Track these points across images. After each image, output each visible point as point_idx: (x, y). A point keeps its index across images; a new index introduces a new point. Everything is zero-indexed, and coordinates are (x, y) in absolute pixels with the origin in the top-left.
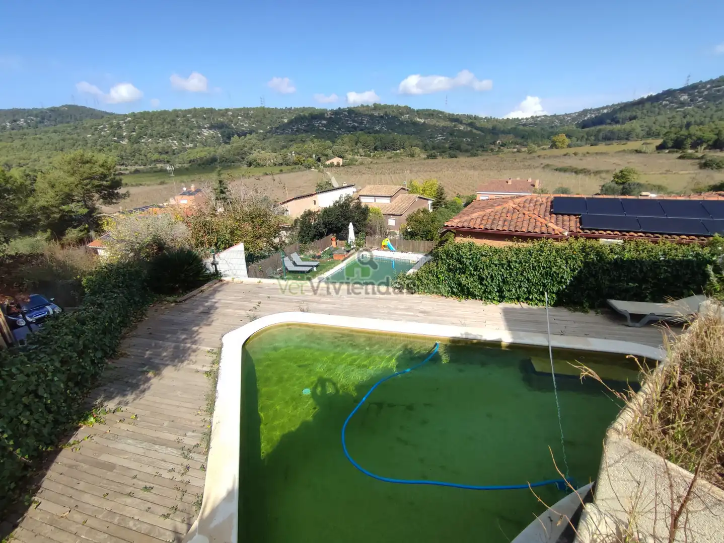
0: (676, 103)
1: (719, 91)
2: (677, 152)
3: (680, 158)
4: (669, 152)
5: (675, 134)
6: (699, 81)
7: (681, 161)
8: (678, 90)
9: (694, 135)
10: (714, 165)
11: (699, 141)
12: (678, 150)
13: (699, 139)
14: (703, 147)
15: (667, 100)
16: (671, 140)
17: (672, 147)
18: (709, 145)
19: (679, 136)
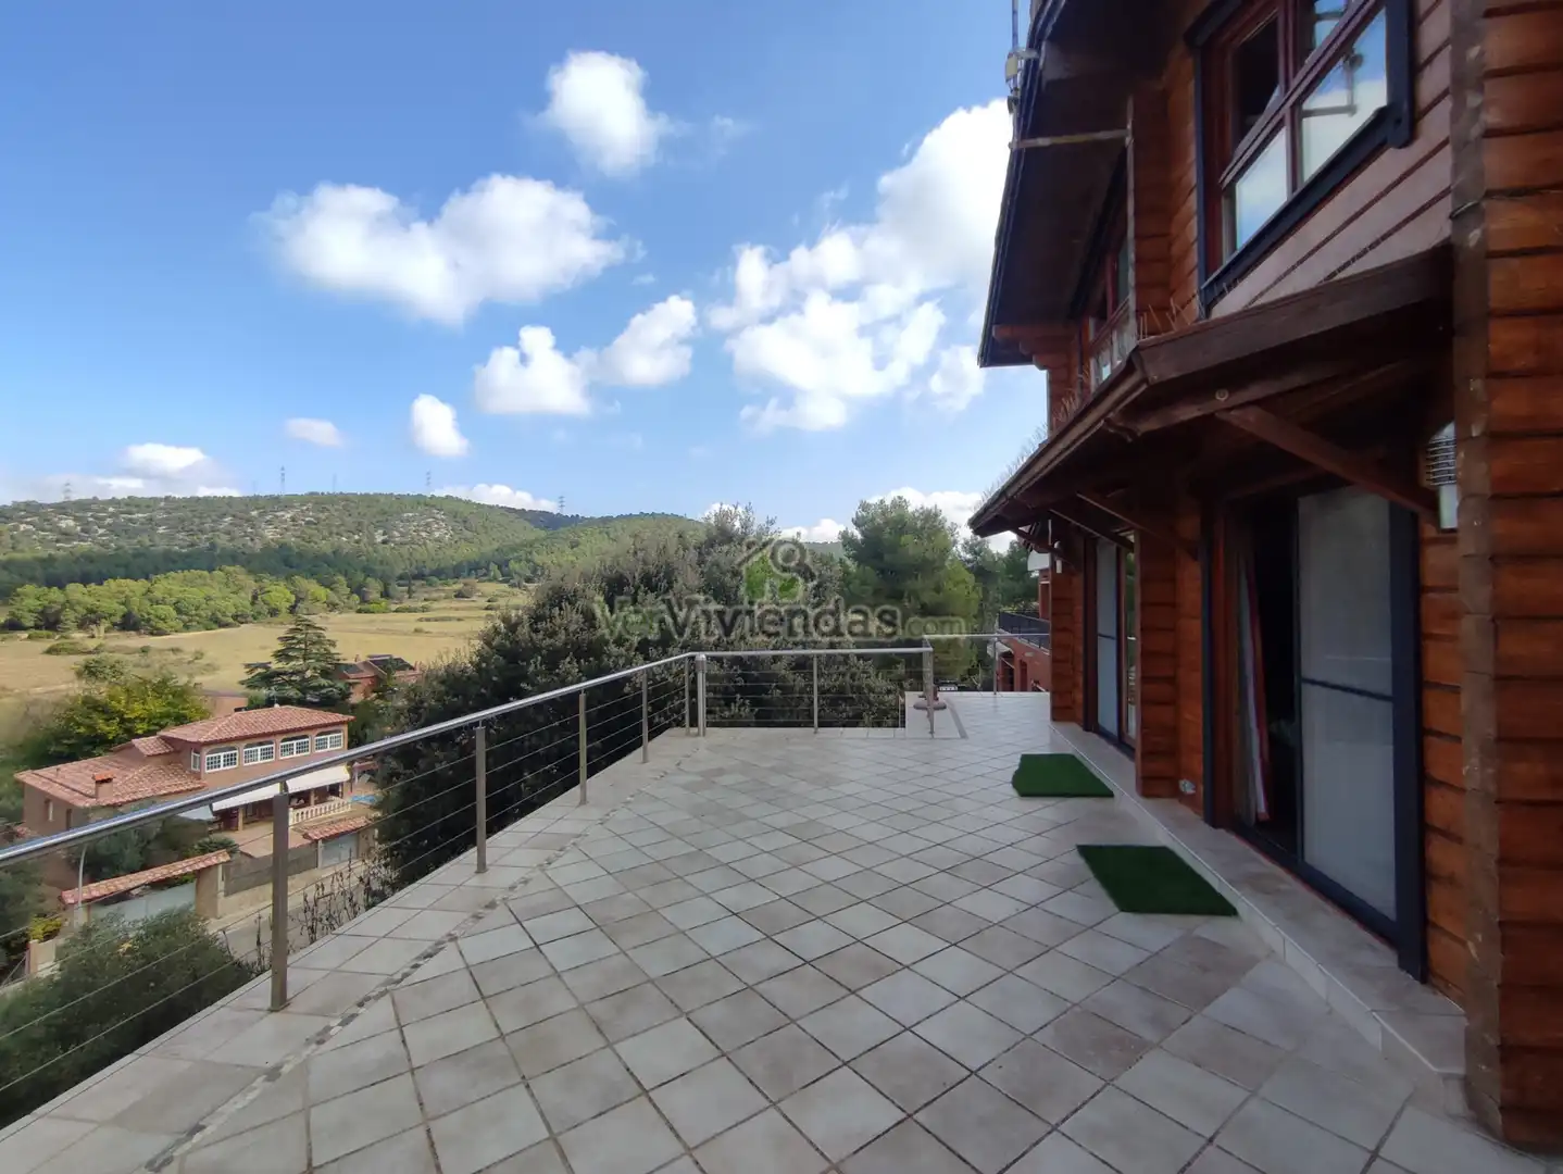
0: (51, 531)
1: (131, 520)
2: (48, 637)
3: (50, 651)
4: (30, 637)
5: (38, 599)
6: (91, 497)
7: (53, 658)
8: (50, 506)
9: (79, 603)
10: (107, 671)
11: (93, 616)
12: (50, 633)
13: (91, 611)
14: (102, 628)
15: (27, 523)
16: (30, 611)
17: (37, 627)
18: (114, 624)
19: (46, 603)
